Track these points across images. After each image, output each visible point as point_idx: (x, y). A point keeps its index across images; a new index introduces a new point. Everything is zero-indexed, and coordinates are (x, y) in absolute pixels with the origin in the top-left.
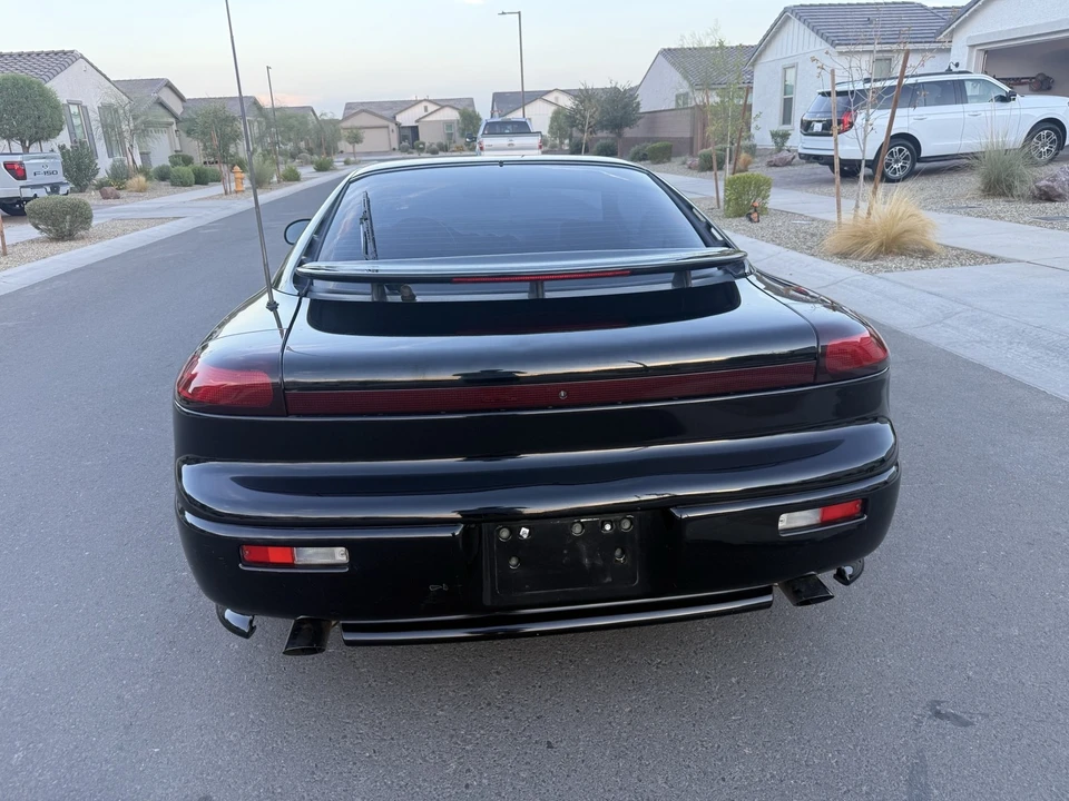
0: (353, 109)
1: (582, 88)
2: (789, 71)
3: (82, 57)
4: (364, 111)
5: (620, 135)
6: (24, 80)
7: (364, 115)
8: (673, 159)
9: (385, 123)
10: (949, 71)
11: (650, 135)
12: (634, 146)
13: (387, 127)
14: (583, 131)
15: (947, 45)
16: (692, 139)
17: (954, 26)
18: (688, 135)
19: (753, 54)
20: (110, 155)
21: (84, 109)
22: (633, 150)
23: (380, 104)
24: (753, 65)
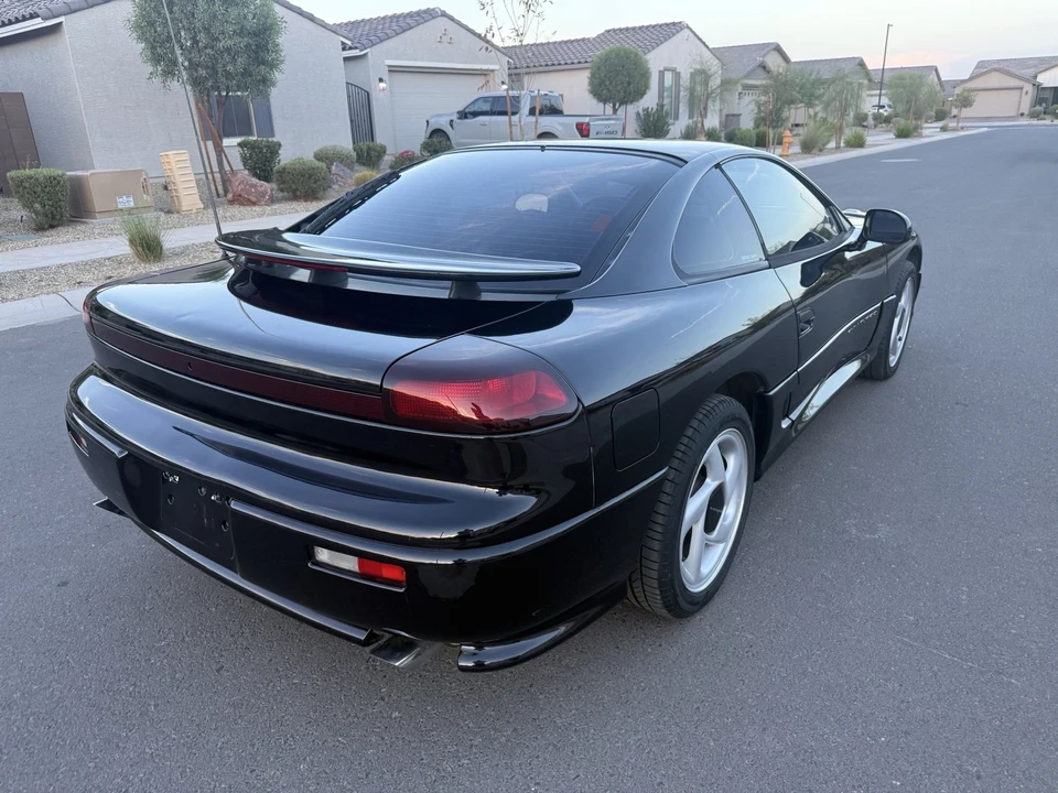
0: (984, 69)
3: (688, 27)
4: (995, 70)
6: (625, 51)
7: (996, 74)
9: (1018, 83)
13: (1022, 88)
20: (691, 116)
21: (677, 75)
23: (1022, 62)
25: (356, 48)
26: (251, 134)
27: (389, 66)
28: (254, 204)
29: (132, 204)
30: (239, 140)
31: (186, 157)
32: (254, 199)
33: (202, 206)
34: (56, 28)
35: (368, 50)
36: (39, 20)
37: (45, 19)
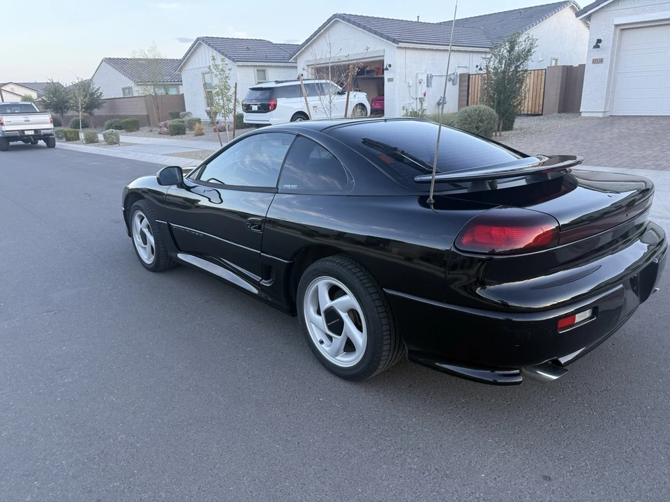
1: (49, 82)
2: (206, 76)
5: (91, 114)
8: (140, 128)
10: (299, 79)
11: (112, 114)
12: (107, 121)
14: (78, 111)
15: (294, 65)
16: (148, 116)
17: (297, 54)
18: (145, 113)
19: (180, 64)
22: (106, 123)
24: (180, 71)
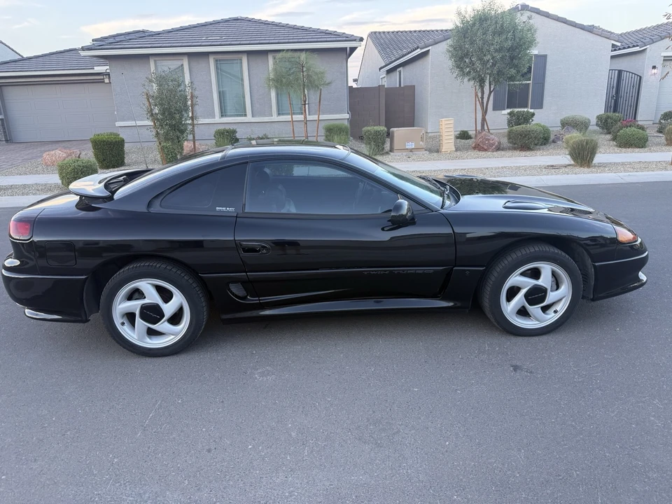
25: (638, 46)
26: (526, 106)
27: (664, 57)
28: (486, 150)
29: (413, 147)
30: (509, 111)
31: (452, 122)
32: (486, 148)
33: (454, 149)
34: (426, 53)
35: (648, 46)
36: (419, 50)
37: (421, 49)
